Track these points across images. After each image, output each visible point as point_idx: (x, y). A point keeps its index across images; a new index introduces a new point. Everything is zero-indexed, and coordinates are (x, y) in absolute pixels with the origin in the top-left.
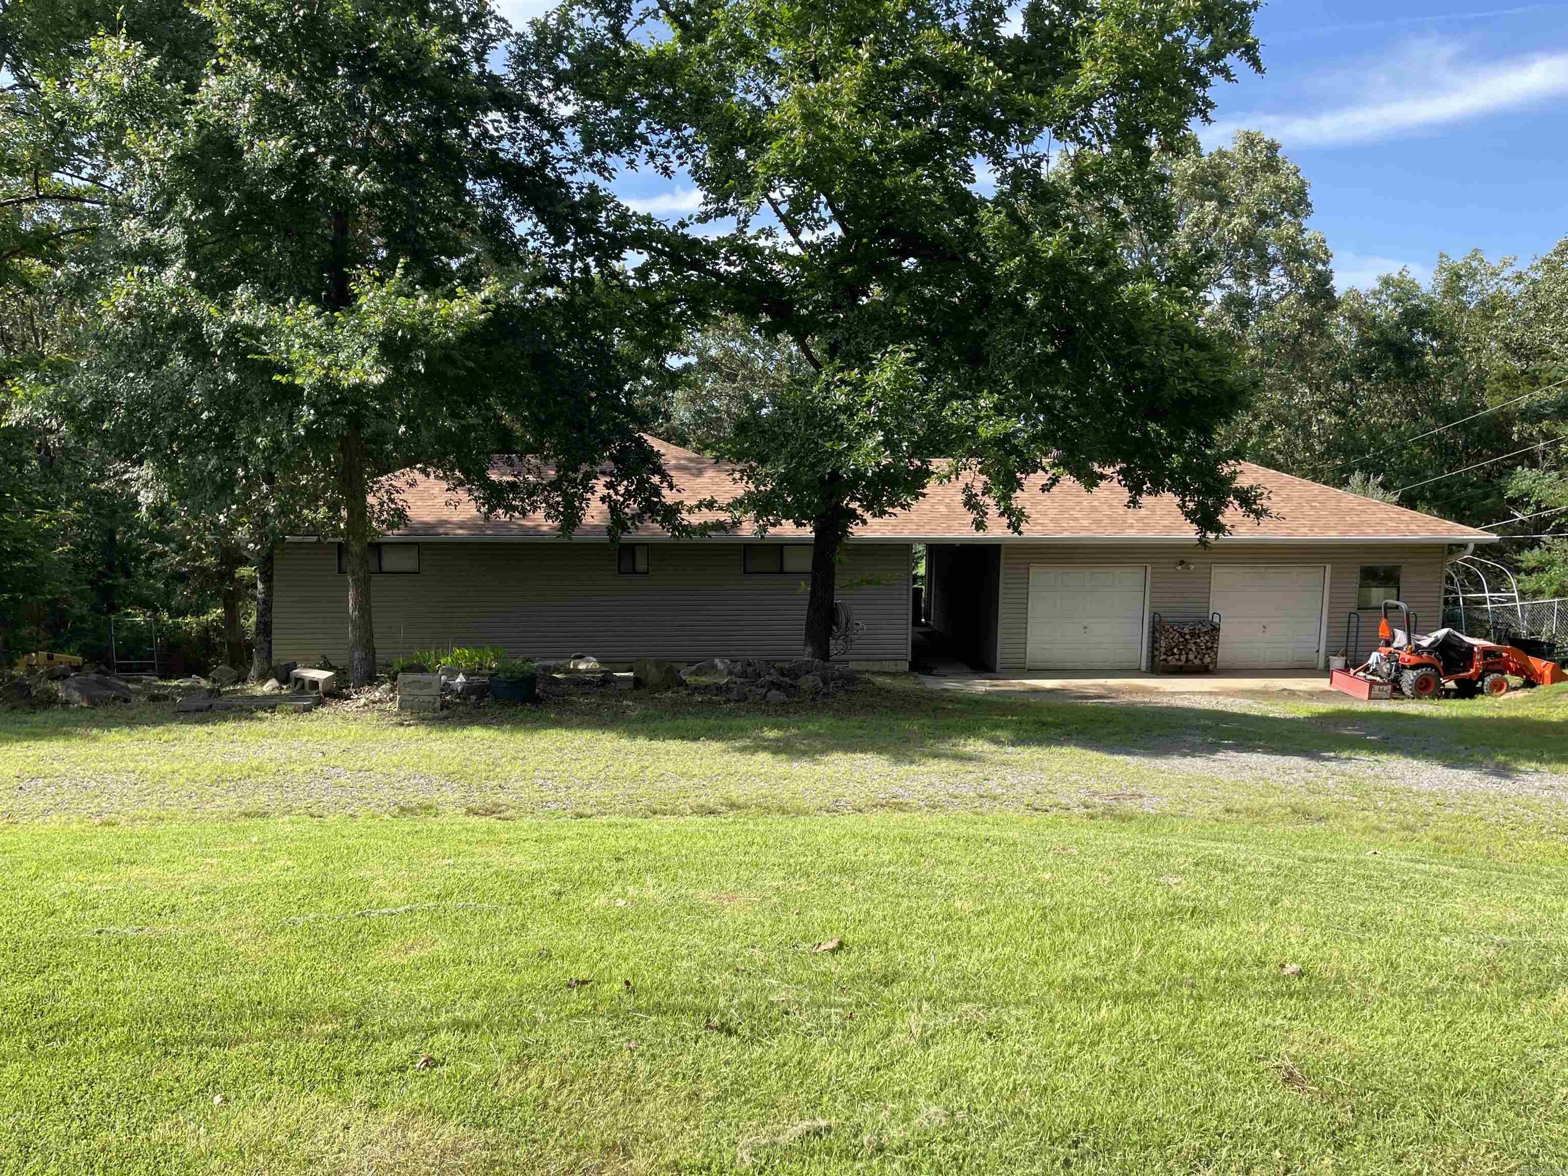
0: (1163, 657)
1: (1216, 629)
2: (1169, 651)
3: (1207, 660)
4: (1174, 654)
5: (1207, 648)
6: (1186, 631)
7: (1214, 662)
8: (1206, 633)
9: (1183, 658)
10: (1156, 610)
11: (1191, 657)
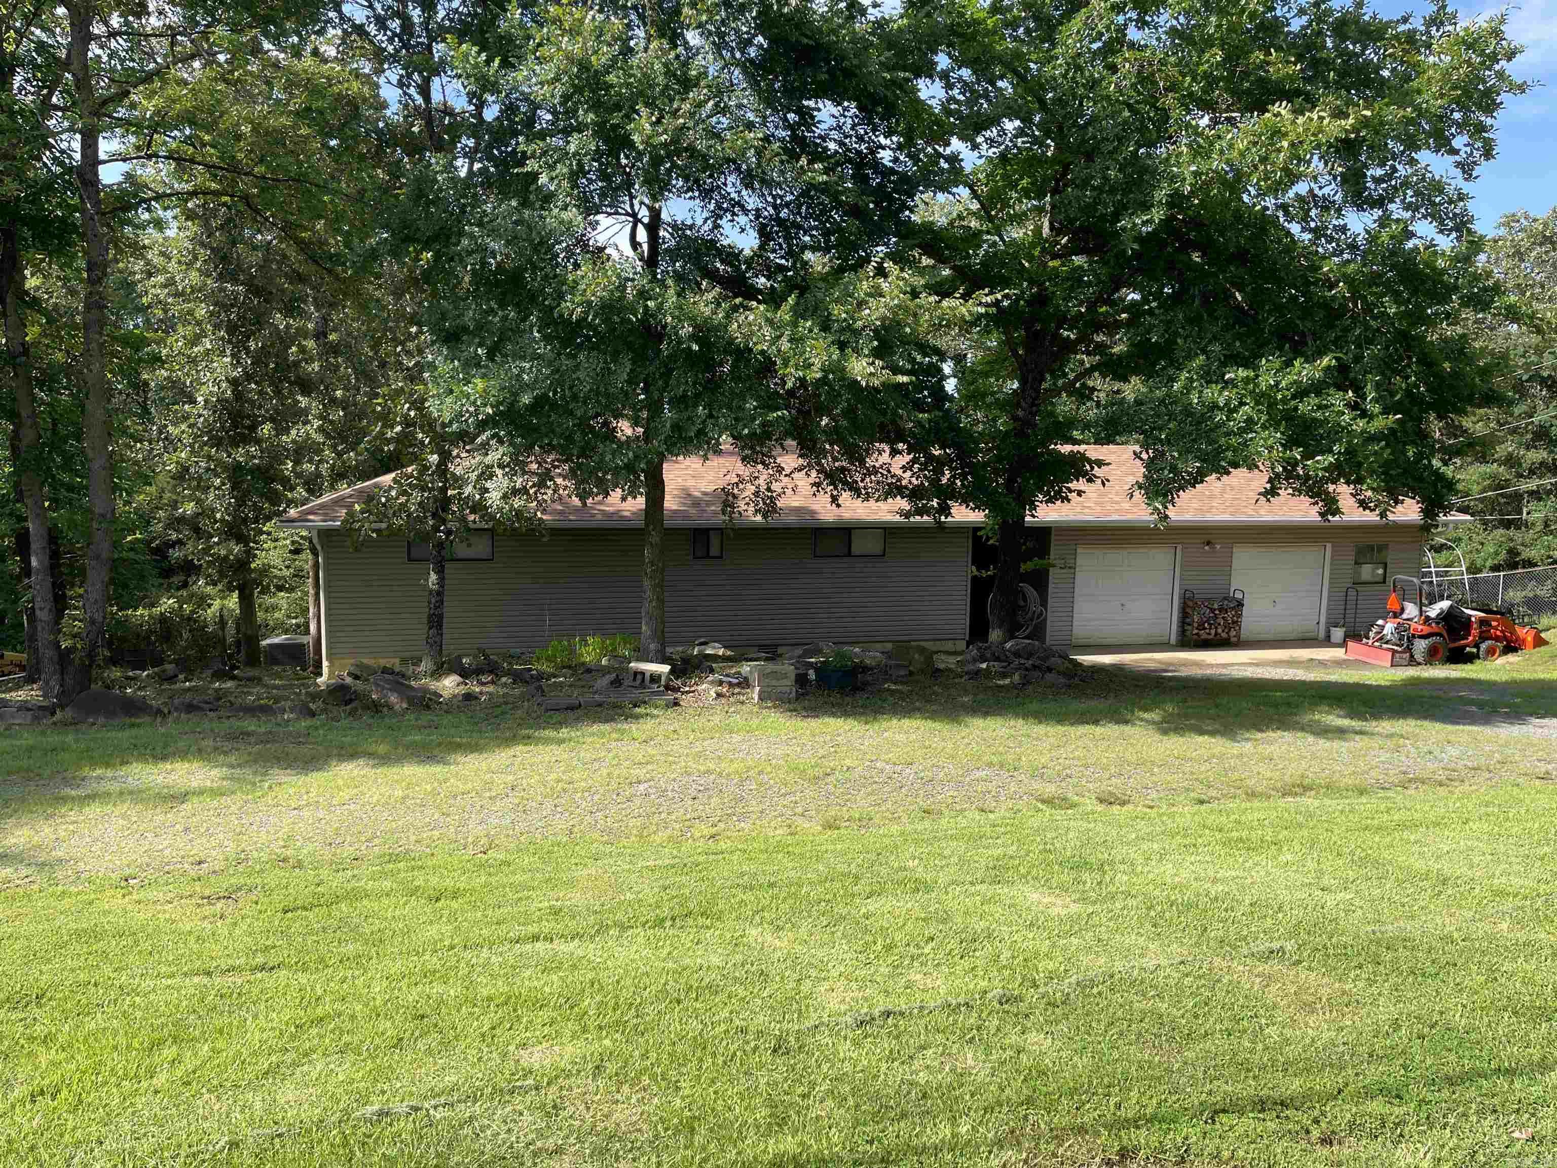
0: (1196, 631)
1: (1240, 604)
2: (1201, 627)
3: (1233, 633)
4: (1205, 629)
5: (1234, 622)
6: (1216, 606)
7: (1238, 636)
8: (1233, 608)
9: (1213, 632)
10: (1186, 587)
11: (1220, 631)
